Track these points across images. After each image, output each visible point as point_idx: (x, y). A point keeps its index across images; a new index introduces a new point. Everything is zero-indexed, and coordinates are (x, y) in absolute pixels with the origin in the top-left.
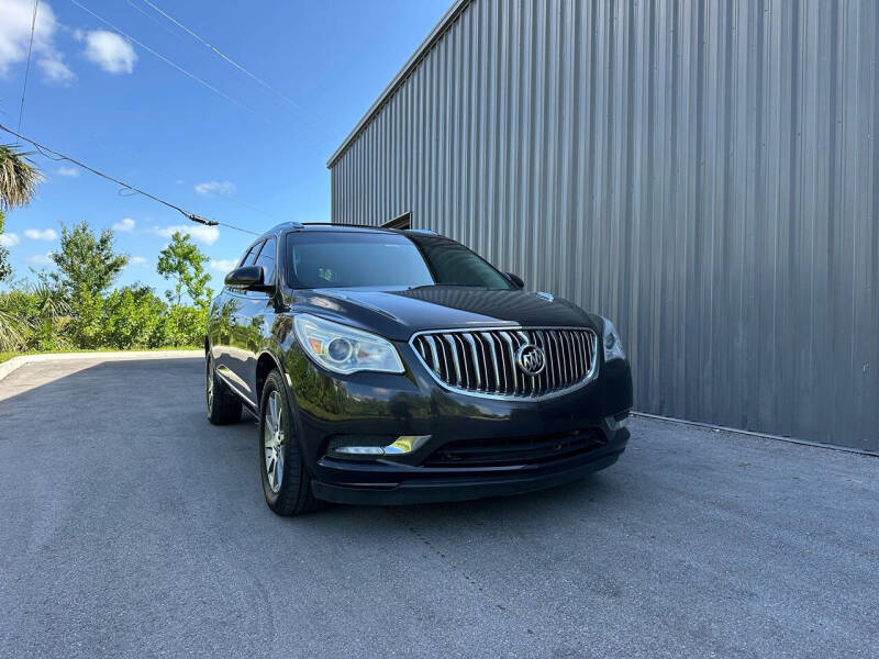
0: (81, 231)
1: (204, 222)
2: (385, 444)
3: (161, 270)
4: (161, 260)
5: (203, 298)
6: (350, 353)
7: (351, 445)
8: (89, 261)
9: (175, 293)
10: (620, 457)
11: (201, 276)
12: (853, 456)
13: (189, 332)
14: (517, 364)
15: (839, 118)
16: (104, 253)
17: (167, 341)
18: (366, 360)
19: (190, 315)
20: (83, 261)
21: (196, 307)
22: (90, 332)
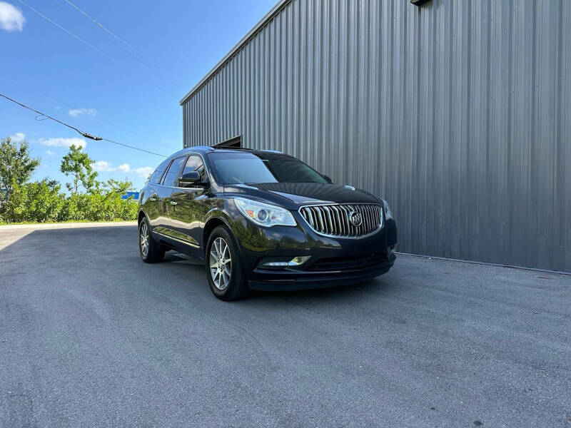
0: (6, 144)
1: (93, 138)
2: (288, 261)
3: (63, 169)
4: (64, 163)
5: (93, 188)
6: (267, 217)
7: (271, 262)
8: (12, 163)
9: (73, 185)
10: (391, 268)
11: (92, 173)
12: (499, 267)
13: (85, 211)
14: (349, 221)
15: (491, 96)
16: (23, 158)
17: (71, 217)
18: (274, 220)
19: (85, 199)
20: (9, 163)
21: (89, 194)
22: (19, 211)
